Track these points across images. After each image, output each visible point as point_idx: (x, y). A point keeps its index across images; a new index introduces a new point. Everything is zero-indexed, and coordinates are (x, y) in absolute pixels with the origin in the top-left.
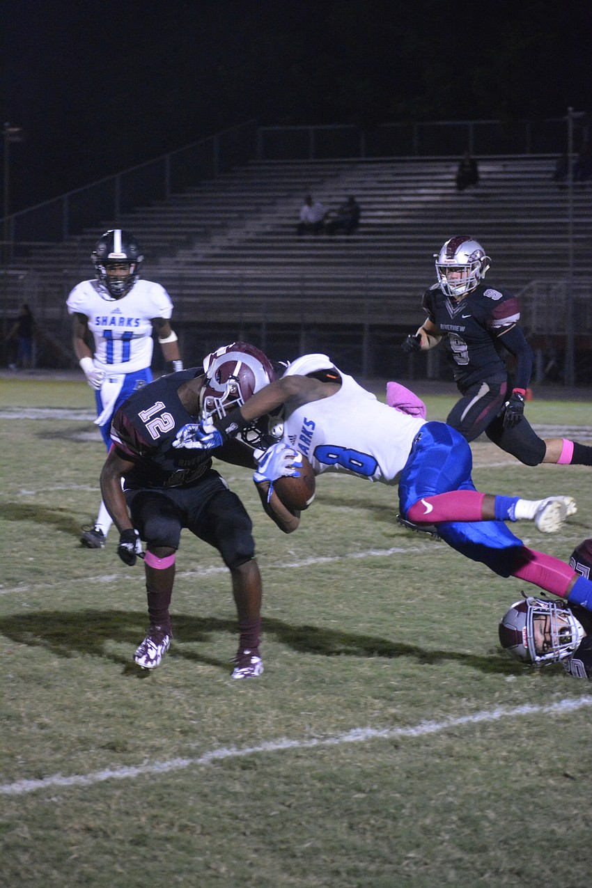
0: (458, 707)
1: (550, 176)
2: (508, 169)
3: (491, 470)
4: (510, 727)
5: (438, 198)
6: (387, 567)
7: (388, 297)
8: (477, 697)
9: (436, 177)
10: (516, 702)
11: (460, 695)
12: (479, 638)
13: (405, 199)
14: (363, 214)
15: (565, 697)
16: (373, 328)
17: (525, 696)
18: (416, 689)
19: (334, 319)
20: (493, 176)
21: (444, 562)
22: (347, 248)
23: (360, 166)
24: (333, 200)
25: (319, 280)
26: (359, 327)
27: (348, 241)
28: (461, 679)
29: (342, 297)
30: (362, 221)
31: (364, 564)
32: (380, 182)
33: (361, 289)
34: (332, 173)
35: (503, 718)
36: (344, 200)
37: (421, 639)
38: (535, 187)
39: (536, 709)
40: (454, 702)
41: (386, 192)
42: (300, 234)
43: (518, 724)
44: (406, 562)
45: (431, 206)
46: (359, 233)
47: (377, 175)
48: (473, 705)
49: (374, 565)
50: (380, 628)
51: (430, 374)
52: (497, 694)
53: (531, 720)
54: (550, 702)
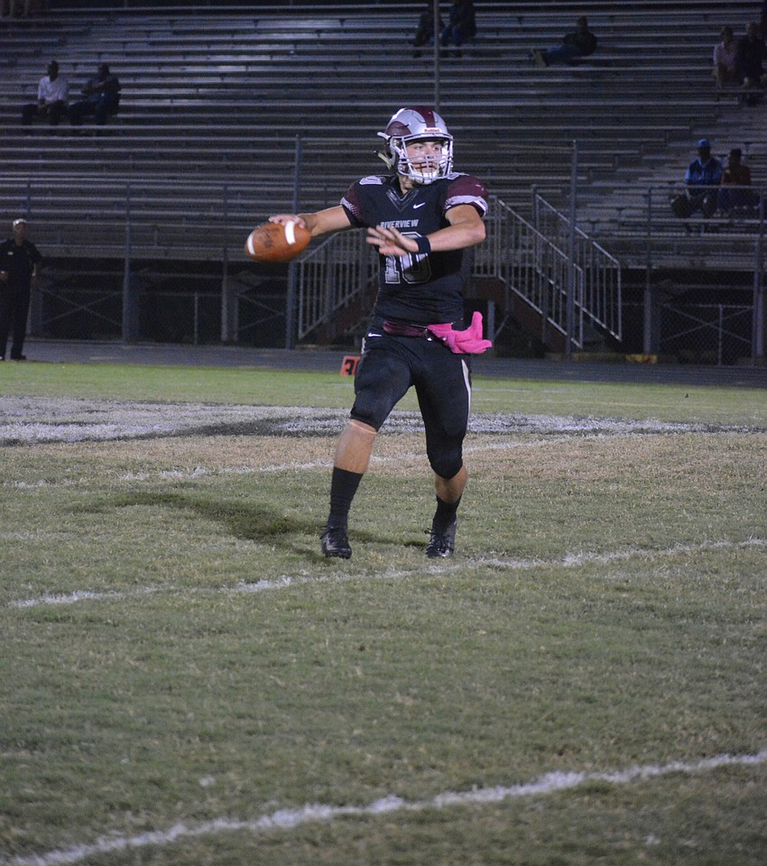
0: (119, 824)
1: (412, 36)
2: (346, 26)
3: (262, 476)
4: (188, 852)
5: (242, 69)
6: (63, 620)
7: (161, 218)
8: (149, 808)
9: (237, 38)
10: (207, 816)
11: (125, 806)
12: (177, 723)
13: (190, 69)
14: (123, 92)
15: (281, 808)
16: (137, 265)
17: (223, 806)
18: (60, 800)
19: (77, 252)
20: (324, 36)
21: (153, 612)
22: (98, 144)
23: (121, 20)
24: (80, 70)
25: (55, 192)
26: (117, 264)
27: (99, 133)
28: (132, 783)
29: (92, 217)
30: (122, 103)
31: (30, 615)
32: (153, 44)
33: (119, 205)
34: (80, 29)
35: (181, 839)
36: (94, 70)
37: (87, 726)
38: (387, 53)
39: (236, 825)
40: (112, 817)
41: (160, 59)
42: (25, 121)
43: (201, 847)
44: (96, 613)
45: (228, 80)
46: (118, 122)
47: (149, 33)
48: (141, 821)
49: (45, 617)
50: (30, 711)
51: (224, 336)
52: (179, 805)
53: (221, 841)
54: (258, 814)
